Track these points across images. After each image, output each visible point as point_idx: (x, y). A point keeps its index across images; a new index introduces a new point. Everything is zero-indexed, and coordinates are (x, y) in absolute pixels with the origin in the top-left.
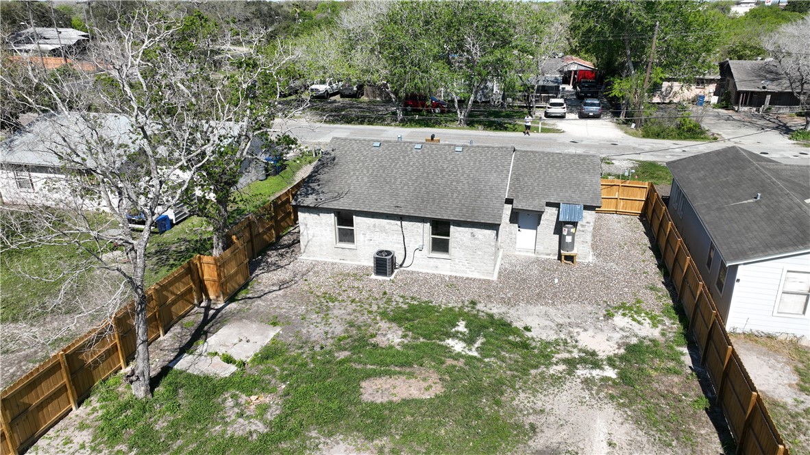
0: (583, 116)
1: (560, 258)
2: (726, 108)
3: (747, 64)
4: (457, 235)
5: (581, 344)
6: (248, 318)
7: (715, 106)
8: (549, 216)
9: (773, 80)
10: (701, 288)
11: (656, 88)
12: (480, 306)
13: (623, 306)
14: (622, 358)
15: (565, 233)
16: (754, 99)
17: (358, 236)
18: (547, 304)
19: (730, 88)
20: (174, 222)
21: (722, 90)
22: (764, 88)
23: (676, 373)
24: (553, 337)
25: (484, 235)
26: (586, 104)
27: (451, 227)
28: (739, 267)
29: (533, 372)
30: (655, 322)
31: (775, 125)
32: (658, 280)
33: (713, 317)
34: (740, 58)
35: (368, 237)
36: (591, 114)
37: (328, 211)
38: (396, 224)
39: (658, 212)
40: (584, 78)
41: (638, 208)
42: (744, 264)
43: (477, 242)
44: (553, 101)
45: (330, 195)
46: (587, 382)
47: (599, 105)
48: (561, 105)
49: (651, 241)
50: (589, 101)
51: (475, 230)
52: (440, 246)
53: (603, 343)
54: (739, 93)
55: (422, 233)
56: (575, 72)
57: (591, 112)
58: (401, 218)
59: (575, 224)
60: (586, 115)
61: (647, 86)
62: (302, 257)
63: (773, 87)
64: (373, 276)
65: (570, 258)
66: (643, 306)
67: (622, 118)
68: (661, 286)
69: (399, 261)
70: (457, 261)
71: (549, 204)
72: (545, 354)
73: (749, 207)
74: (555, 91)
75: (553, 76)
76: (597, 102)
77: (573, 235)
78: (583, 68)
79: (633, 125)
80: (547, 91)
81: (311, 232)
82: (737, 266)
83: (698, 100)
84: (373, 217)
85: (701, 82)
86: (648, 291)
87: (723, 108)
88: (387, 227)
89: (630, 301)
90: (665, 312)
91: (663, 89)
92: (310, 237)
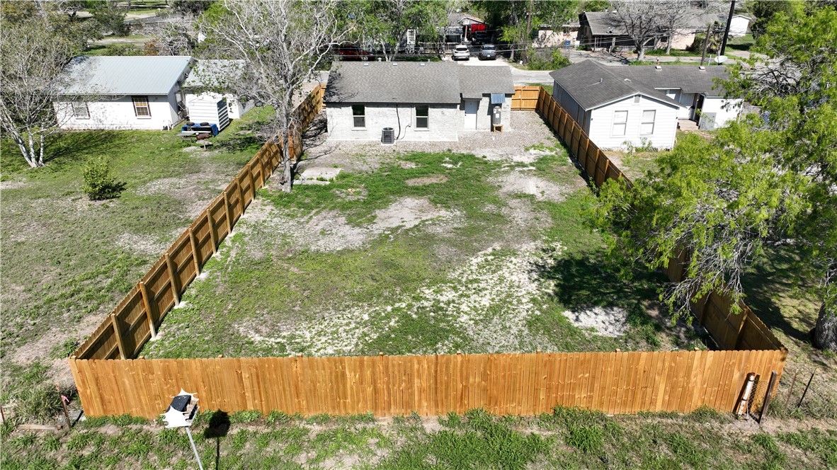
0: (482, 58)
1: (492, 130)
2: (586, 49)
3: (598, 14)
4: (433, 114)
5: (514, 160)
6: (316, 166)
7: (579, 48)
8: (485, 103)
9: (616, 26)
10: (574, 125)
11: (534, 35)
12: (454, 151)
13: (533, 146)
14: (536, 163)
15: (495, 112)
16: (604, 41)
17: (367, 121)
18: (491, 147)
19: (588, 34)
20: (219, 130)
21: (582, 36)
22: (611, 32)
23: (564, 165)
24: (500, 159)
25: (450, 112)
26: (483, 49)
27: (429, 109)
28: (592, 112)
29: (493, 171)
30: (551, 150)
31: (619, 59)
32: (551, 135)
33: (580, 133)
34: (594, 10)
35: (375, 121)
36: (489, 56)
37: (347, 105)
38: (393, 110)
39: (546, 102)
40: (477, 30)
41: (534, 104)
42: (595, 109)
43: (445, 117)
44: (458, 47)
45: (346, 95)
46: (521, 172)
47: (494, 49)
48: (465, 49)
49: (544, 120)
50: (486, 46)
51: (445, 110)
52: (422, 123)
53: (527, 159)
54: (594, 37)
55: (410, 115)
56: (469, 27)
57: (489, 54)
58: (397, 105)
59: (500, 105)
60: (484, 57)
61: (529, 31)
62: (329, 139)
63: (616, 32)
64: (382, 144)
65: (499, 129)
66: (544, 145)
67: (512, 57)
68: (552, 137)
69: (396, 134)
70: (433, 131)
71: (484, 95)
72: (497, 165)
73: (596, 86)
74: (458, 40)
75: (454, 28)
76: (492, 46)
77: (500, 113)
78: (475, 23)
79: (521, 62)
80: (452, 40)
81: (335, 121)
82: (591, 110)
83: (566, 44)
84: (378, 107)
85: (566, 30)
86: (546, 140)
87: (583, 50)
88: (388, 112)
89: (537, 144)
90: (557, 146)
91: (539, 37)
92: (334, 125)
